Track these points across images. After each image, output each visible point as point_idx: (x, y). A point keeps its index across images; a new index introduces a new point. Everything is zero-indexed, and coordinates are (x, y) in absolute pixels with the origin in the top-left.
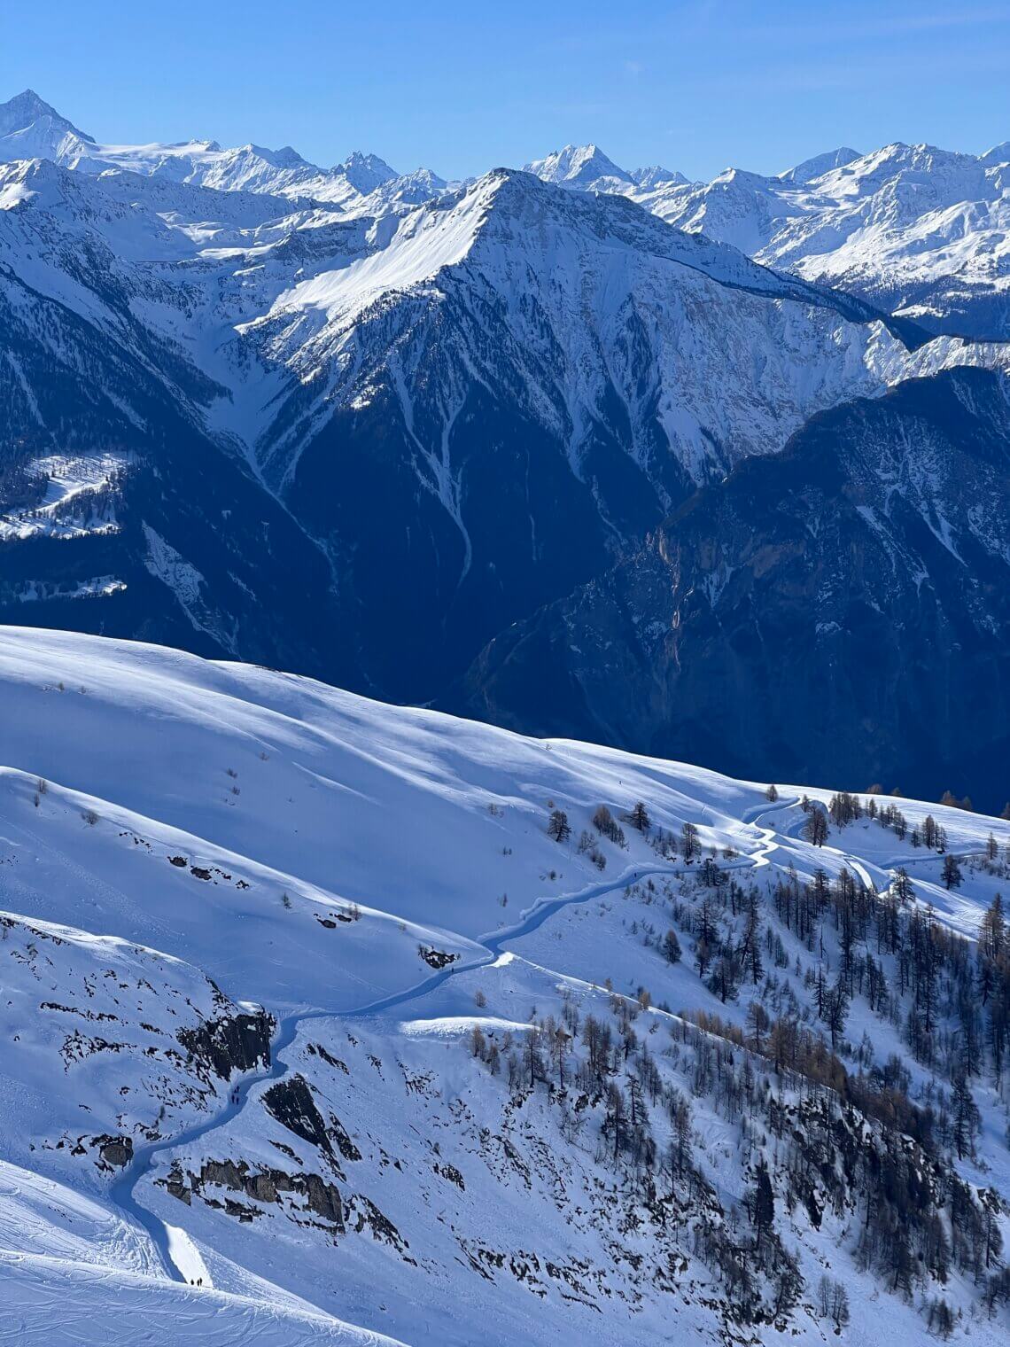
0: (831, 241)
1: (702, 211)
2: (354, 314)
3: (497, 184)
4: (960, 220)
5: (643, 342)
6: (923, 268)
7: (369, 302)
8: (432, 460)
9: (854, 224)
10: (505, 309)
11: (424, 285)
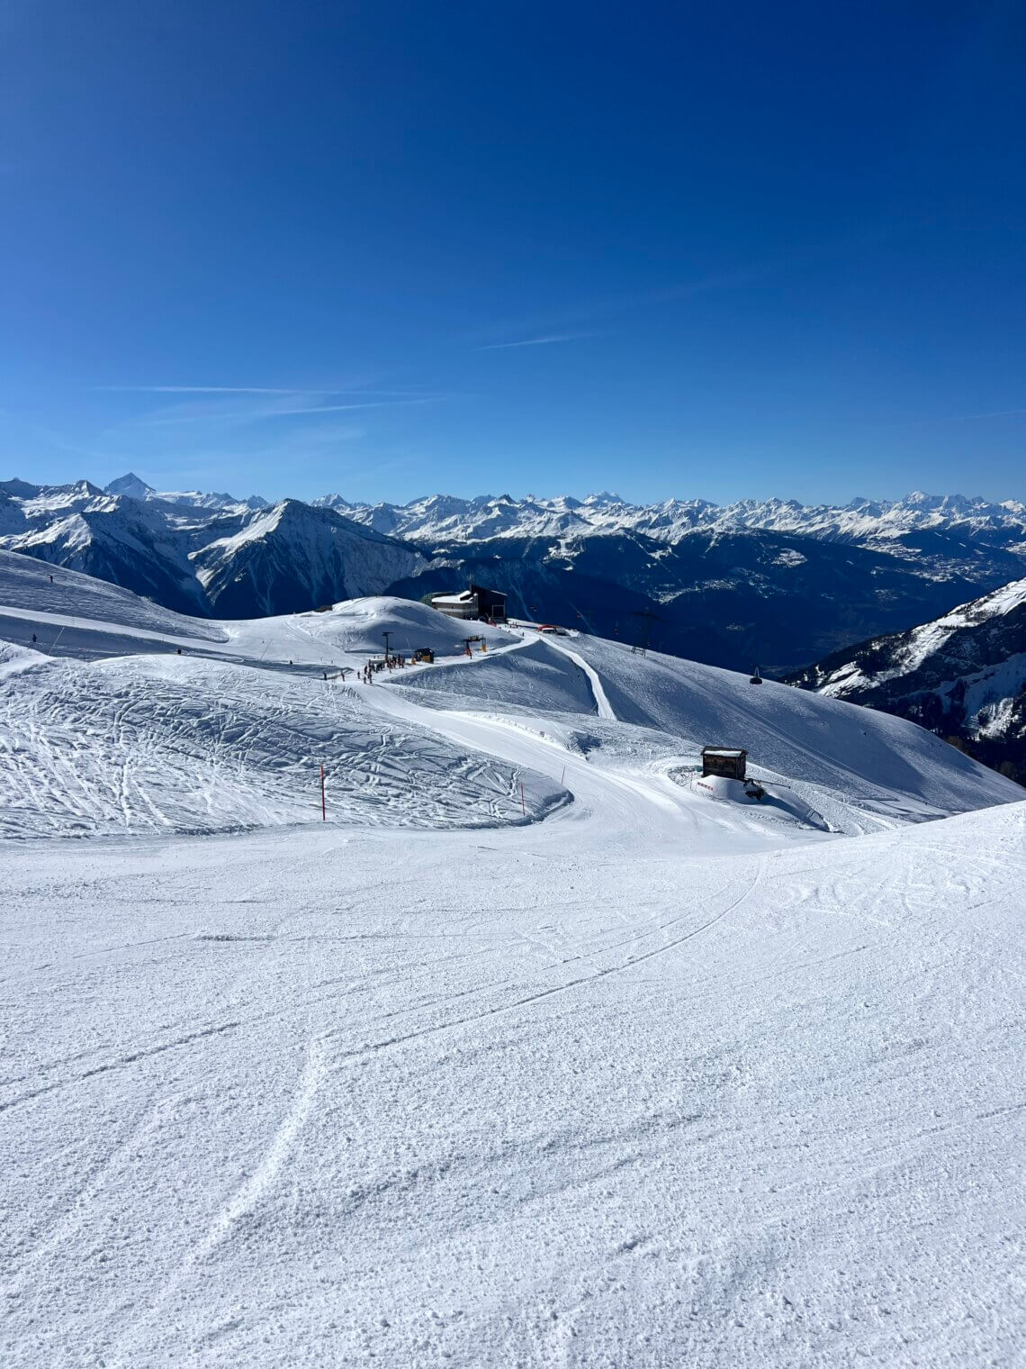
0: (415, 527)
1: (372, 517)
2: (235, 548)
3: (286, 504)
4: (456, 520)
5: (339, 559)
6: (444, 537)
7: (241, 544)
8: (264, 599)
9: (423, 522)
10: (289, 546)
11: (260, 538)
